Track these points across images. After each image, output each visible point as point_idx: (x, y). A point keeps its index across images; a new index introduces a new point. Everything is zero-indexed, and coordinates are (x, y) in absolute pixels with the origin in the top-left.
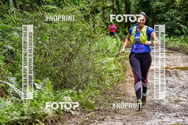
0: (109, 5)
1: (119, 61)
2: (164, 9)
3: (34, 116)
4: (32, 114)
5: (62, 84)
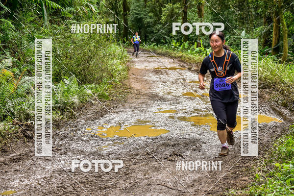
0: (111, 20)
1: (124, 63)
2: (153, 24)
4: (64, 103)
5: (83, 80)
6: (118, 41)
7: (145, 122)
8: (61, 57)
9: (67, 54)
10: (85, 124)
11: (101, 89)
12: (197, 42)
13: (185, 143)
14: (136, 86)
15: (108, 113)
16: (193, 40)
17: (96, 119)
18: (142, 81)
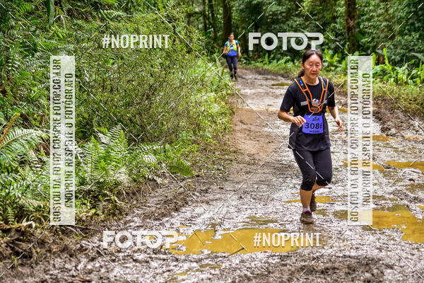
0: (197, 10)
1: (223, 98)
2: (283, 17)
3: (100, 185)
4: (98, 183)
5: (139, 135)
6: (212, 53)
7: (266, 222)
8: (92, 87)
9: (104, 81)
10: (142, 226)
11: (175, 153)
12: (376, 53)
13: (349, 267)
14: (248, 146)
15: (190, 203)
16: (368, 48)
17: (164, 215)
18: (261, 136)
